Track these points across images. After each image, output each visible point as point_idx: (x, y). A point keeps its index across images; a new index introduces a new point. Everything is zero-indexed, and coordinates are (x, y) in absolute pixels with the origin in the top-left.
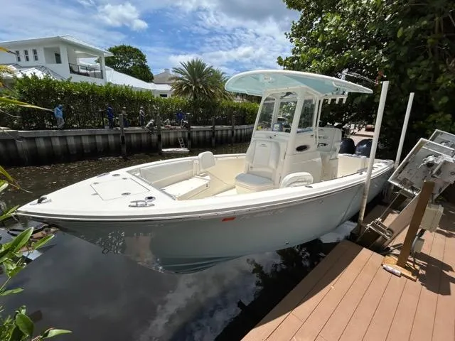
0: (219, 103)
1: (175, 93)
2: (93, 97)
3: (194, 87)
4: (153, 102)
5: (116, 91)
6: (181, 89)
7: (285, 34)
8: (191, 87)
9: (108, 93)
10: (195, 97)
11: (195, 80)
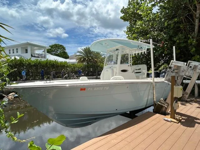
0: (99, 65)
1: (78, 62)
2: (40, 65)
3: (87, 59)
4: (67, 67)
5: (50, 62)
6: (81, 60)
8: (86, 58)
9: (47, 63)
10: (88, 63)
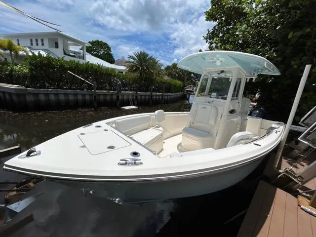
0: (155, 79)
1: (128, 71)
4: (115, 76)
5: (92, 67)
6: (132, 68)
7: (204, 37)
8: (139, 68)
9: (87, 68)
10: (141, 75)
11: (141, 64)
